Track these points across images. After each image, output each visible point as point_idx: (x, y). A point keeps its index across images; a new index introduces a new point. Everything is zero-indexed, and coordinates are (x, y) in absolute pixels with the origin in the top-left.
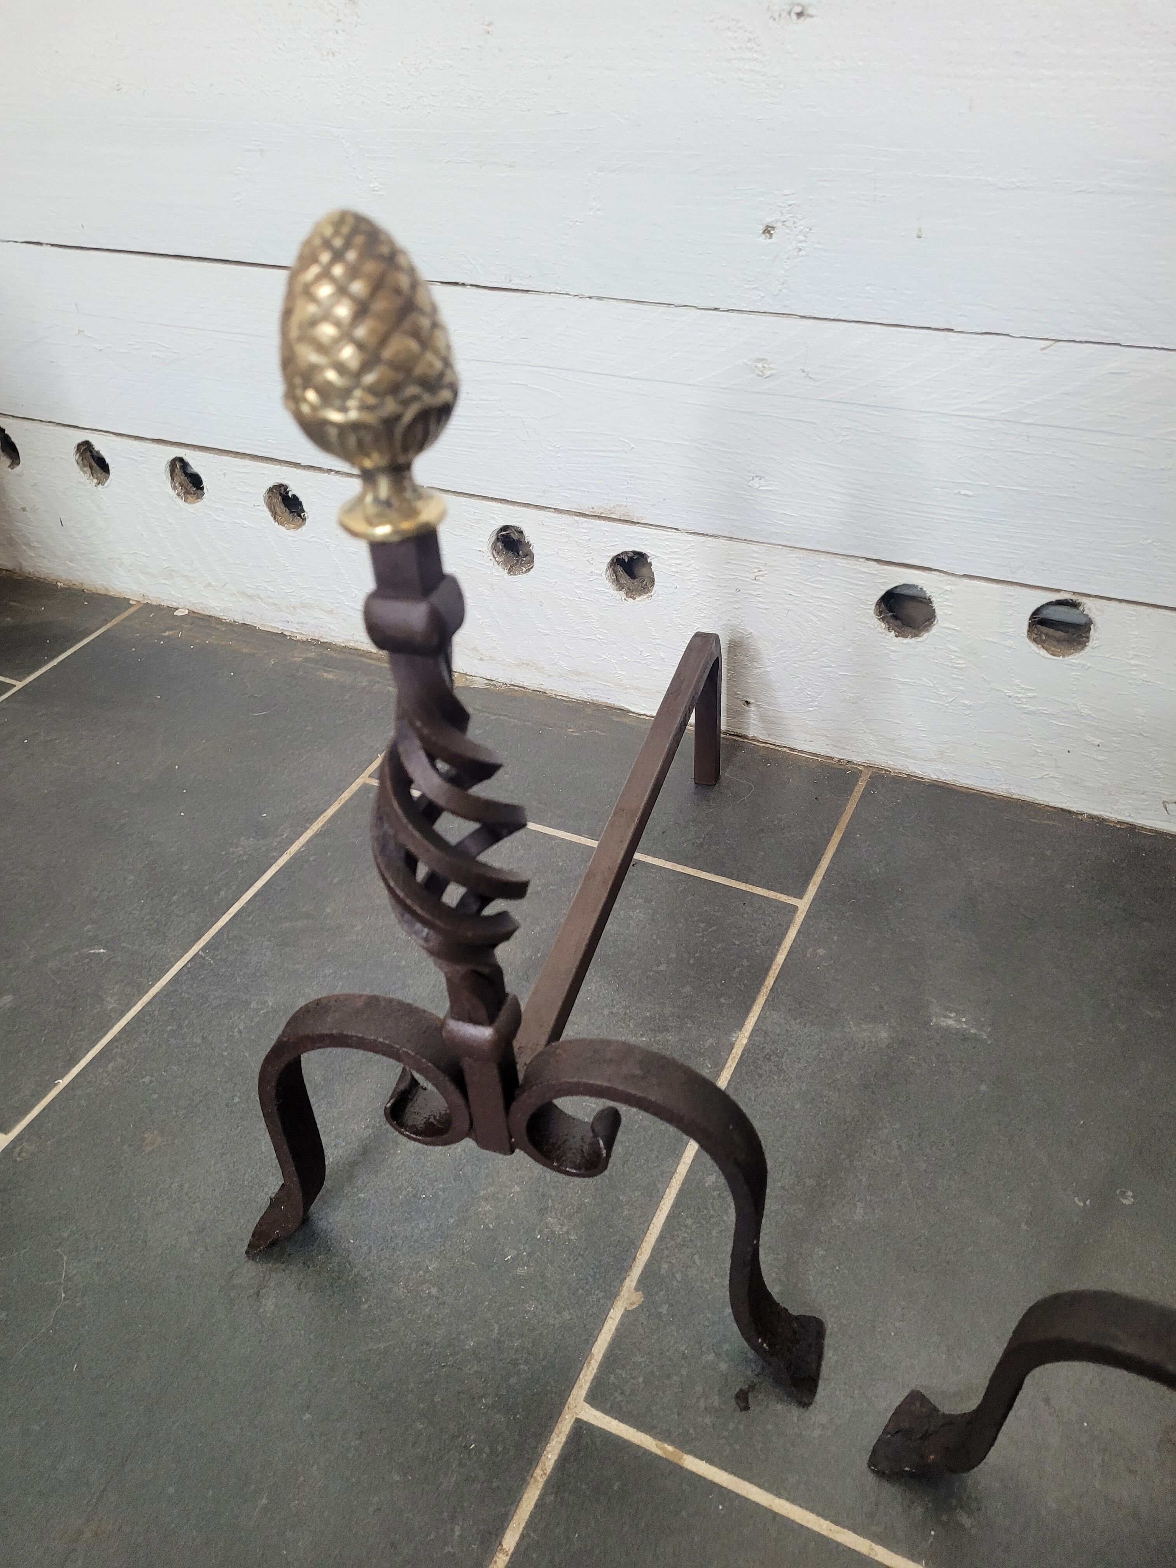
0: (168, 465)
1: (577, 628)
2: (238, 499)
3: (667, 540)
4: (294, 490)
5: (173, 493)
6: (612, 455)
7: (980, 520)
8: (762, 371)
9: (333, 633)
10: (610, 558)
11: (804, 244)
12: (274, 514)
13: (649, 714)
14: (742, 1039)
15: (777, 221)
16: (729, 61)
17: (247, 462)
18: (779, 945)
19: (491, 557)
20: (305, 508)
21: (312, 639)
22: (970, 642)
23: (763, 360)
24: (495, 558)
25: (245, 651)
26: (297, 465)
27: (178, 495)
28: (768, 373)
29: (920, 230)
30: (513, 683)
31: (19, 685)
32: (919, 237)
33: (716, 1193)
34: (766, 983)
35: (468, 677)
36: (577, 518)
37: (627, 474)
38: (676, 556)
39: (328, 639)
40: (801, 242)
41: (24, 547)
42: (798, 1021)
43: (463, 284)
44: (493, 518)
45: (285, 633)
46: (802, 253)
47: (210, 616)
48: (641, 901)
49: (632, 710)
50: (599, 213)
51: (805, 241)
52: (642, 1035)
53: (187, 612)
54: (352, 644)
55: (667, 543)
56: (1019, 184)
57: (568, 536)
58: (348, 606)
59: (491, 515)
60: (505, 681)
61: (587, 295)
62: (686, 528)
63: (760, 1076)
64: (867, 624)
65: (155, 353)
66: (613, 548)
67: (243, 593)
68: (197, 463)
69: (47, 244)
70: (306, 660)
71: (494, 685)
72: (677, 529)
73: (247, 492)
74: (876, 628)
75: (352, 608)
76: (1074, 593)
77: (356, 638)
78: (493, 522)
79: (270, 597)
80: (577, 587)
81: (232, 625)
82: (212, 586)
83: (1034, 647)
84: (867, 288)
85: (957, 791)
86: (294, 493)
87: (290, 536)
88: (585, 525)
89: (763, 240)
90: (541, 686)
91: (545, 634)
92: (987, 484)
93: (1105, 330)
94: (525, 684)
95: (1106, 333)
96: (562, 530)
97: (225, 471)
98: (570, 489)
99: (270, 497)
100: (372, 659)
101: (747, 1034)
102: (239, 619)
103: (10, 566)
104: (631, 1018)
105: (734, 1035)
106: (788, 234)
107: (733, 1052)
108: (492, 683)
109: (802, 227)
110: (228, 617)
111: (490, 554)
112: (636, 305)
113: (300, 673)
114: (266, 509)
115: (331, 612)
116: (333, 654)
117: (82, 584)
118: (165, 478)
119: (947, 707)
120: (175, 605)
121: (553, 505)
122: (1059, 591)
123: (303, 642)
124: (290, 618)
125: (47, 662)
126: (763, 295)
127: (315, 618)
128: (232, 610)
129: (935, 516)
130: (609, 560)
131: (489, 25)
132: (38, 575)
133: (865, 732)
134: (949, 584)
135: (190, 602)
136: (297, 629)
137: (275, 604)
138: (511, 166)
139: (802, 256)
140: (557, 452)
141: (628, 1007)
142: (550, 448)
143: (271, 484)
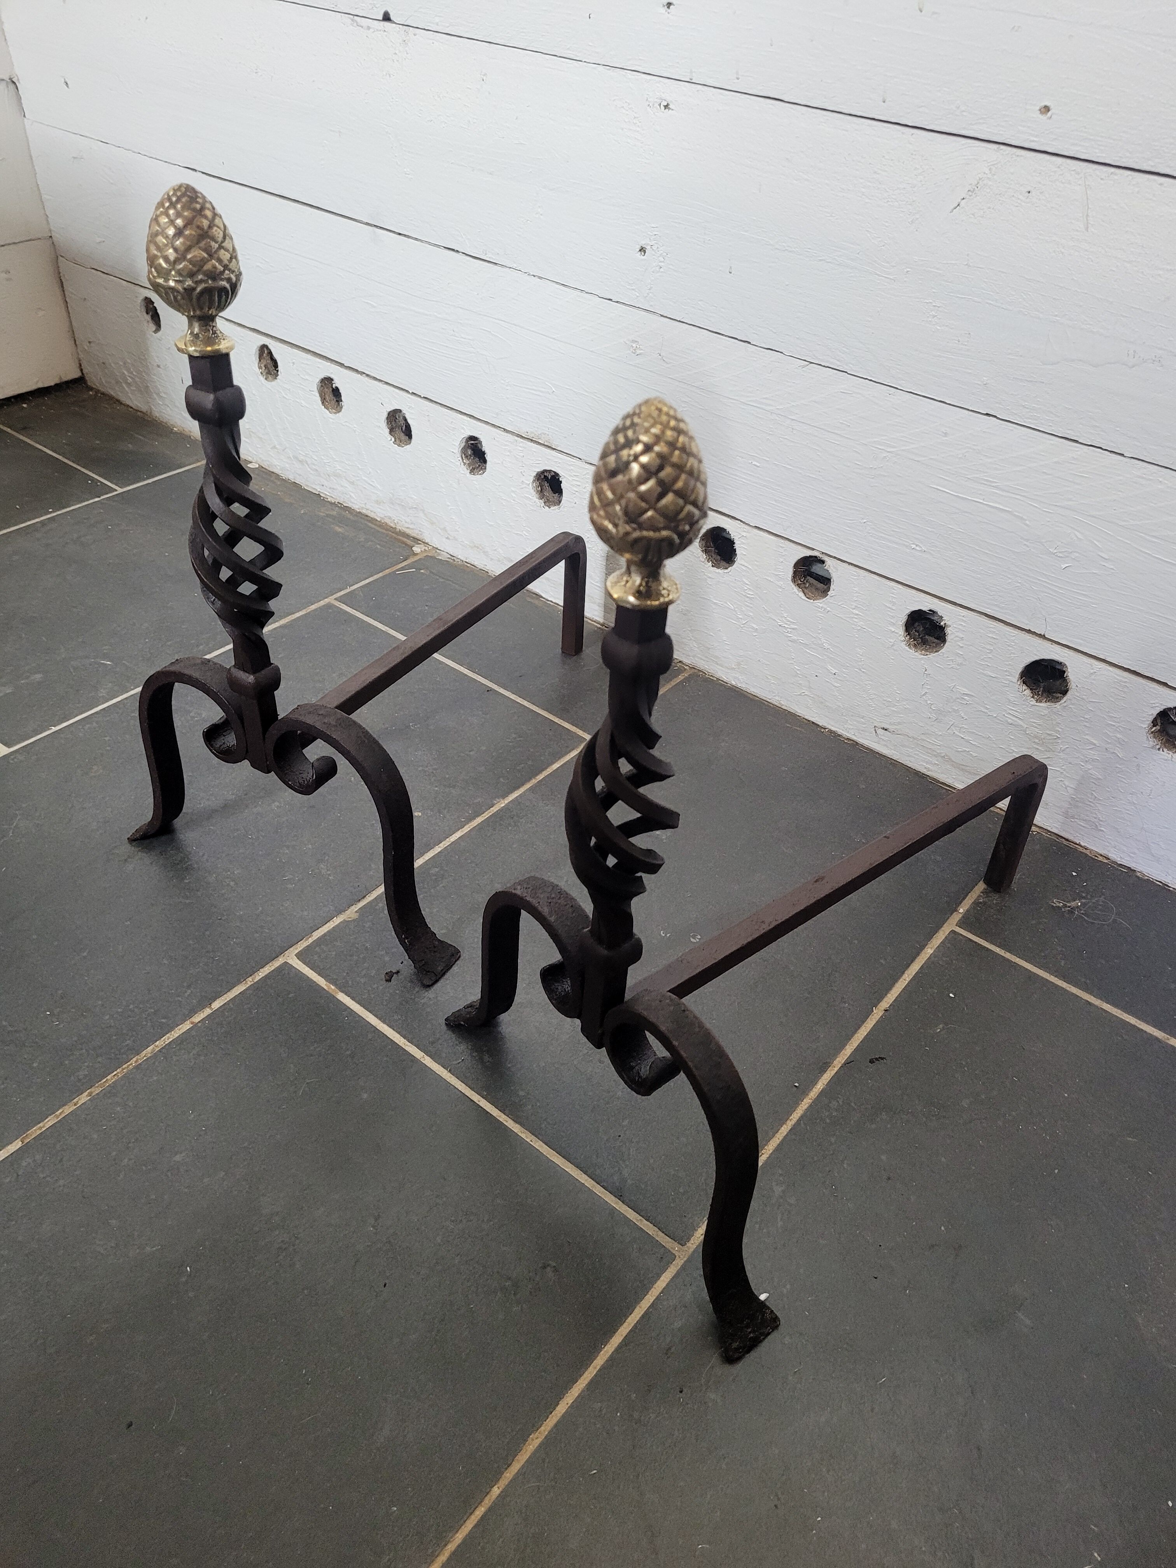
0: (257, 350)
1: (511, 524)
2: (301, 384)
3: (572, 465)
4: (337, 383)
5: (258, 371)
6: (541, 394)
7: (764, 486)
8: (635, 350)
9: (353, 500)
10: (536, 473)
11: (662, 264)
12: (323, 400)
13: (554, 601)
14: (502, 804)
15: (648, 244)
16: (622, 129)
17: (309, 356)
18: (559, 758)
19: (460, 459)
20: (343, 398)
21: (338, 503)
22: (757, 578)
23: (636, 342)
24: (463, 460)
25: (287, 500)
26: (341, 365)
27: (261, 373)
28: (638, 352)
29: (731, 268)
30: (467, 561)
31: (120, 490)
32: (730, 273)
33: (434, 877)
34: (537, 777)
35: (438, 551)
36: (516, 438)
37: (550, 410)
38: (577, 479)
39: (350, 505)
40: (661, 262)
41: (155, 396)
42: (544, 802)
43: (457, 251)
44: (463, 428)
45: (321, 495)
46: (662, 270)
47: (273, 472)
48: (480, 713)
49: (544, 596)
50: (542, 217)
51: (663, 262)
52: (436, 787)
53: (257, 466)
54: (364, 511)
55: (572, 468)
56: (787, 248)
57: (510, 451)
58: (364, 480)
59: (463, 426)
60: (462, 558)
61: (532, 273)
62: (585, 458)
63: (501, 825)
64: (693, 553)
65: (258, 264)
66: (537, 465)
67: (296, 458)
68: (278, 350)
69: (199, 171)
70: (328, 516)
71: (454, 560)
72: (580, 459)
73: (307, 379)
74: (699, 557)
75: (366, 482)
76: (823, 553)
77: (368, 507)
78: (462, 431)
79: (314, 464)
80: (513, 492)
81: (285, 481)
82: (276, 448)
83: (796, 589)
84: (699, 302)
85: (745, 696)
86: (337, 385)
87: (331, 418)
88: (521, 445)
89: (639, 255)
90: (485, 567)
91: (491, 526)
92: (768, 459)
93: (838, 360)
94: (476, 564)
95: (838, 363)
96: (506, 445)
97: (294, 361)
98: (513, 415)
99: (322, 386)
100: (375, 525)
101: (506, 802)
102: (291, 477)
103: (144, 408)
104: (435, 776)
105: (498, 800)
106: (654, 255)
107: (491, 809)
108: (453, 558)
109: (662, 252)
110: (285, 475)
111: (459, 455)
112: (562, 287)
113: (319, 523)
114: (318, 395)
115: (352, 483)
116: (349, 516)
117: (191, 432)
118: (254, 359)
119: (742, 628)
120: (250, 459)
121: (502, 425)
122: (813, 549)
123: (331, 503)
124: (326, 483)
125: (144, 480)
126: (638, 295)
127: (342, 486)
128: (288, 470)
129: (737, 478)
130: (535, 474)
131: (484, 75)
132: (161, 420)
133: (691, 639)
134: (745, 532)
135: (260, 458)
136: (329, 493)
137: (317, 470)
138: (491, 174)
139: (661, 272)
140: (507, 386)
141: (435, 769)
142: (502, 382)
143: (322, 377)
